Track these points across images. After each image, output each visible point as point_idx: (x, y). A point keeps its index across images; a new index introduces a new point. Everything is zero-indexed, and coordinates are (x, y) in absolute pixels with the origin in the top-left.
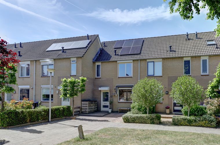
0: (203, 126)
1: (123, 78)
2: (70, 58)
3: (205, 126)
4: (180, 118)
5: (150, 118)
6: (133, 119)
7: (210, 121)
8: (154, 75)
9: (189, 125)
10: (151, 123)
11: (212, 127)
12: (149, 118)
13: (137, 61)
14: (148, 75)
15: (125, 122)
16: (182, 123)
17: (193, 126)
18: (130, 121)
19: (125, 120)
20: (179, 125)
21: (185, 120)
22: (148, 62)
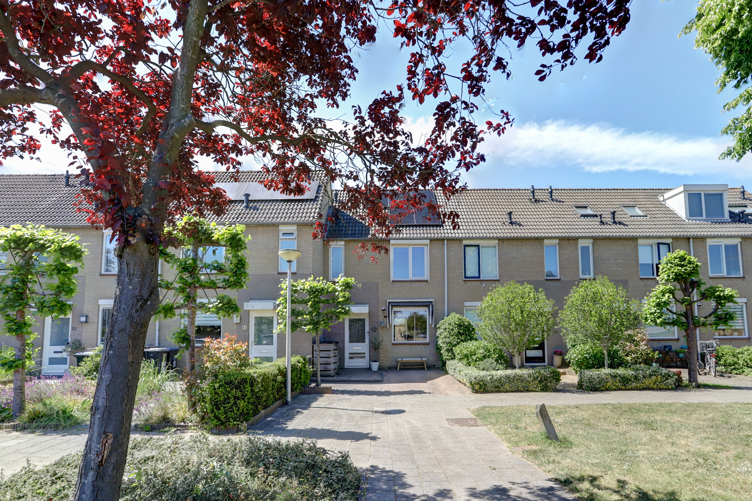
0: (652, 389)
1: (405, 283)
2: (276, 225)
3: (655, 387)
4: (605, 374)
5: (538, 377)
6: (496, 384)
7: (664, 376)
8: (479, 277)
9: (623, 388)
10: (542, 390)
11: (668, 389)
12: (535, 379)
13: (440, 243)
14: (465, 277)
15: (477, 392)
16: (609, 384)
17: (631, 389)
18: (489, 386)
19: (477, 387)
20: (602, 391)
21: (616, 377)
22: (466, 246)
